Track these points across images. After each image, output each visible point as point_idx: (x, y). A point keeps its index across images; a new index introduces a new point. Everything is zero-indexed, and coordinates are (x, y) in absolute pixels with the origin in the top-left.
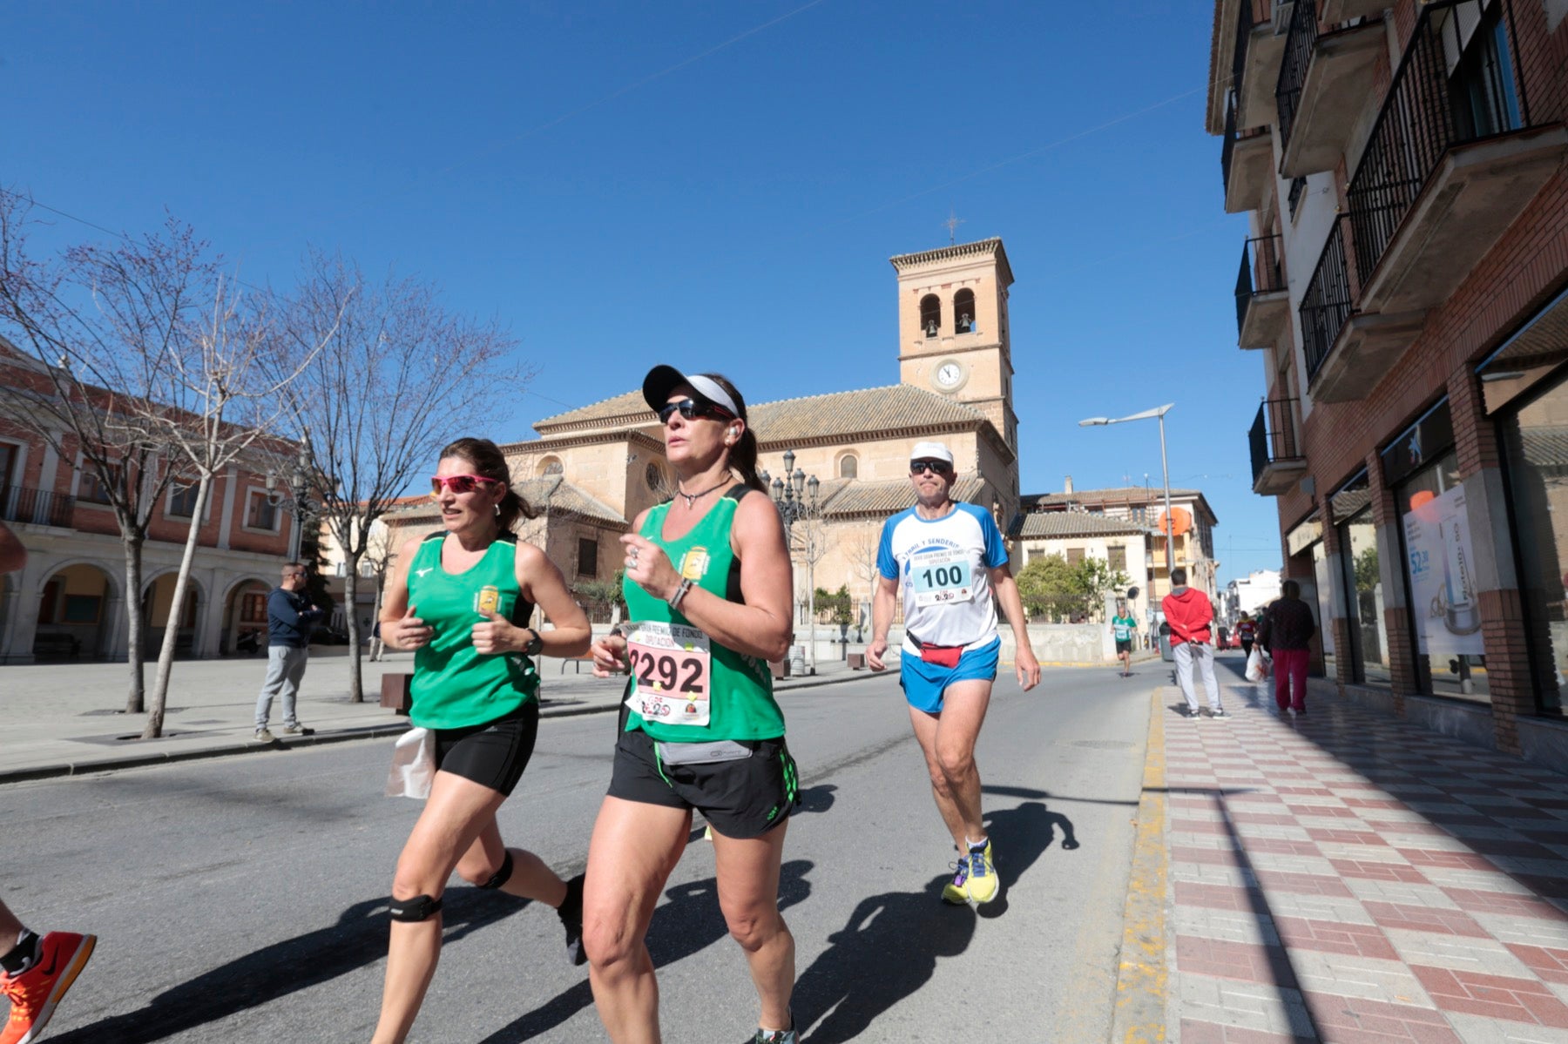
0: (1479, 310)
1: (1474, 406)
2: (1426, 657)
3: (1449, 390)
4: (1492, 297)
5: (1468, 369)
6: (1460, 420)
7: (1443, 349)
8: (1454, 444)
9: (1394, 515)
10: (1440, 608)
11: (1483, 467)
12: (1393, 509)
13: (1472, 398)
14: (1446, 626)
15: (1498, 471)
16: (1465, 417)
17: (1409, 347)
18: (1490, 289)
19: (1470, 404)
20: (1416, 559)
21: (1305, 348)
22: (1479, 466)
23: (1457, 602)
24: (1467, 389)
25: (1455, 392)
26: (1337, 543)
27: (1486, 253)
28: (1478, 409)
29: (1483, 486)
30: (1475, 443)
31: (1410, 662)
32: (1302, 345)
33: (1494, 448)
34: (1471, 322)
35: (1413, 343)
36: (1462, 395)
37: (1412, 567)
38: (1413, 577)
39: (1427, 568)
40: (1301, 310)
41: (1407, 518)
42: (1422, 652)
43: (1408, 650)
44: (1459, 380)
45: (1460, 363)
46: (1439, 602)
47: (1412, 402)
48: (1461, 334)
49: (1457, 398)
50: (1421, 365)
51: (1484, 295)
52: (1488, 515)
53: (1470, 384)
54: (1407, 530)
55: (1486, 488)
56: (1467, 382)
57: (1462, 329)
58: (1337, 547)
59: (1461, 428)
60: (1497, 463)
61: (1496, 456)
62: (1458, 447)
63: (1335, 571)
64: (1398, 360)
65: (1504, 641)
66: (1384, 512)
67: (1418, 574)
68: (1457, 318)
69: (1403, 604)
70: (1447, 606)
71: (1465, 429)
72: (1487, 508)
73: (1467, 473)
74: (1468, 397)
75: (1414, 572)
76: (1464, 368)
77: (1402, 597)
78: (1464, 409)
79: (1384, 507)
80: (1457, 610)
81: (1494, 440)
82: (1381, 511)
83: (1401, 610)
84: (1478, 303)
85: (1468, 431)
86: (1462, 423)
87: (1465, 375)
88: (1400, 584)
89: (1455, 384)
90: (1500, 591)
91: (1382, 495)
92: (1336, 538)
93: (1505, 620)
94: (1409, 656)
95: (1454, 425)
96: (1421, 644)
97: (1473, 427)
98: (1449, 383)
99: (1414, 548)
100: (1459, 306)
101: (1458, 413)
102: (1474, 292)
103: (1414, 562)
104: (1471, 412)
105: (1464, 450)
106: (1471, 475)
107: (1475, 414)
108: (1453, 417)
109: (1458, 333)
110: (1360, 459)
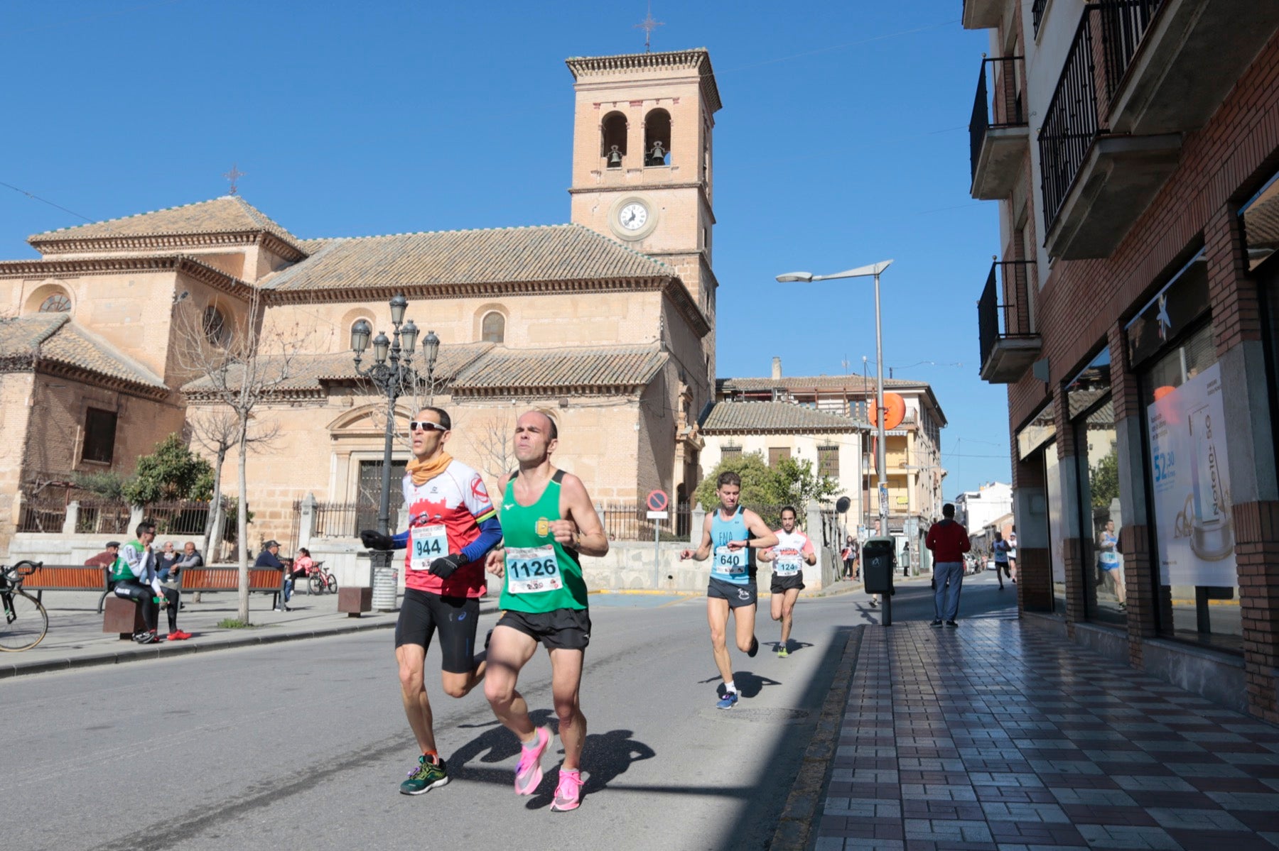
0: (1246, 131)
1: (1235, 259)
2: (1168, 588)
3: (1206, 240)
4: (1262, 112)
5: (1229, 210)
6: (1218, 278)
7: (1201, 186)
8: (1210, 310)
9: (1136, 405)
10: (1186, 525)
11: (1243, 340)
12: (1136, 398)
13: (1234, 249)
14: (1193, 549)
15: (1260, 344)
16: (1224, 273)
17: (1162, 187)
18: (1260, 103)
19: (1230, 257)
20: (1160, 462)
21: (1043, 187)
22: (1238, 337)
23: (1204, 520)
24: (1228, 237)
25: (1214, 241)
26: (1071, 442)
27: (1258, 55)
28: (1240, 263)
29: (1243, 364)
30: (1235, 307)
31: (1149, 595)
32: (1040, 183)
33: (1255, 315)
34: (1236, 149)
35: (1167, 180)
36: (1221, 245)
37: (1155, 473)
38: (1155, 484)
39: (1173, 474)
40: (1041, 138)
41: (1152, 410)
42: (1163, 583)
43: (1148, 580)
44: (1219, 226)
45: (1220, 203)
46: (1185, 518)
47: (1163, 256)
48: (1223, 165)
49: (1216, 249)
50: (1174, 209)
51: (1253, 111)
52: (1247, 403)
53: (1232, 229)
54: (1151, 425)
55: (1247, 366)
56: (1227, 228)
57: (1225, 158)
58: (1072, 448)
59: (1219, 288)
60: (1259, 335)
61: (1258, 325)
62: (1214, 313)
63: (1068, 479)
64: (1149, 205)
65: (1262, 570)
66: (1126, 402)
67: (1162, 481)
68: (1219, 143)
69: (1143, 521)
70: (1195, 523)
71: (1223, 290)
72: (1247, 394)
73: (1224, 347)
74: (1229, 247)
75: (1158, 479)
76: (1225, 209)
77: (1143, 512)
78: (1224, 263)
79: (1126, 394)
80: (1206, 528)
81: (1256, 305)
82: (1123, 400)
83: (1141, 527)
84: (1244, 123)
85: (1227, 292)
86: (1221, 282)
87: (1226, 219)
88: (1143, 495)
89: (1213, 231)
90: (1259, 502)
91: (1125, 380)
92: (1070, 437)
93: (1263, 541)
94: (1149, 587)
95: (1211, 285)
96: (1162, 573)
97: (1234, 287)
98: (1206, 230)
99: (1157, 449)
100: (1222, 128)
101: (1217, 268)
102: (1240, 109)
103: (1157, 467)
104: (1231, 266)
105: (1222, 318)
106: (1229, 350)
107: (1236, 269)
108: (1210, 275)
109: (1219, 164)
110: (1101, 334)
